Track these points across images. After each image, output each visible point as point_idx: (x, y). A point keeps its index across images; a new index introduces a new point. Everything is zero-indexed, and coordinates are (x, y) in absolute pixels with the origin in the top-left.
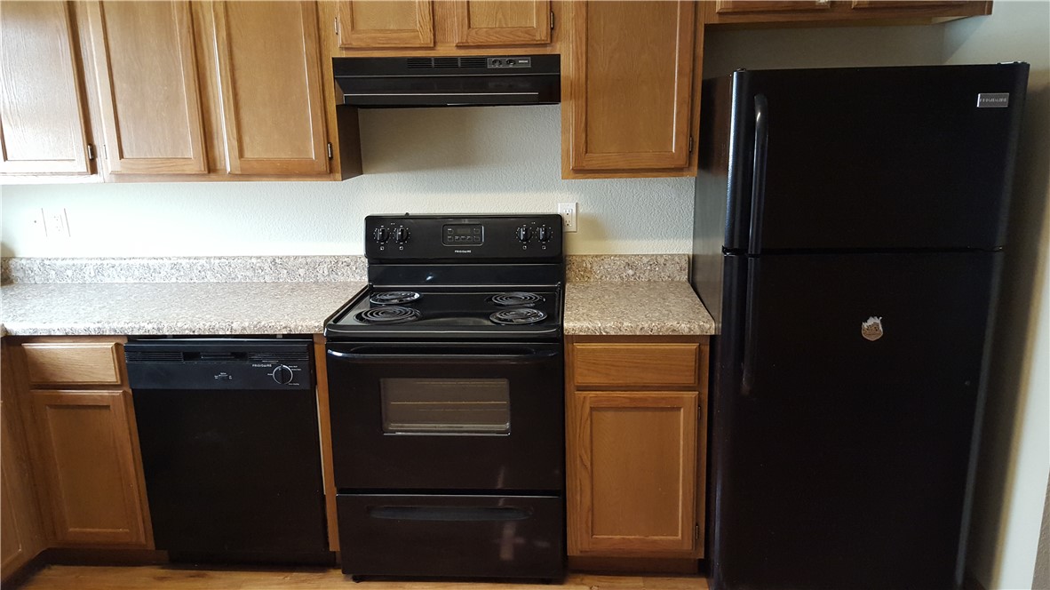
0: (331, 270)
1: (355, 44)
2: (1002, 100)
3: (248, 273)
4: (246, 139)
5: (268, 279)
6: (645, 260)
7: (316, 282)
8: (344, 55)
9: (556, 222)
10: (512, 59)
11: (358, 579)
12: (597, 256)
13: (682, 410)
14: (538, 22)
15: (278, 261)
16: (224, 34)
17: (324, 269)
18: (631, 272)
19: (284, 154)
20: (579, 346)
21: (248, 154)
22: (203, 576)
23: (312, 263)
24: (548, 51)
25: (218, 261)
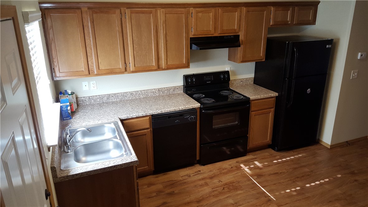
0: (174, 91)
1: (196, 34)
2: (330, 46)
3: (152, 94)
4: (168, 59)
5: (157, 95)
6: (245, 80)
7: (170, 94)
8: (193, 37)
9: (227, 72)
10: (230, 36)
11: (204, 165)
12: (234, 80)
13: (271, 113)
14: (237, 28)
15: (160, 90)
16: (165, 32)
17: (172, 90)
18: (242, 83)
19: (177, 63)
20: (253, 102)
21: (168, 63)
22: (166, 174)
23: (168, 89)
24: (238, 34)
25: (144, 91)
